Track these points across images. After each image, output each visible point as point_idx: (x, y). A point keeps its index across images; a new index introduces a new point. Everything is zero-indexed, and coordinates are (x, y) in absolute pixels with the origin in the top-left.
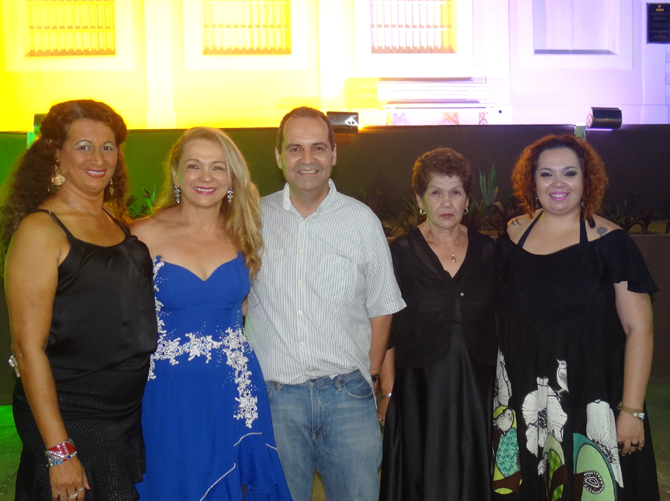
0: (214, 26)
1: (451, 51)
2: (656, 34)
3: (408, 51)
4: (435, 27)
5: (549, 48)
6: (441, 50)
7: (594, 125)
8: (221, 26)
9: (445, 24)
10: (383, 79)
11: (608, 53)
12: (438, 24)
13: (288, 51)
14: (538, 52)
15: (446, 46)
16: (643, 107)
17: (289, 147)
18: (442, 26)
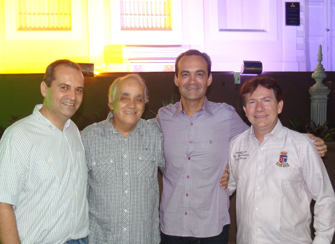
0: (25, 14)
1: (170, 29)
2: (291, 20)
3: (144, 29)
4: (161, 15)
5: (229, 28)
6: (165, 29)
7: (245, 72)
8: (30, 14)
9: (167, 13)
10: (127, 46)
11: (263, 31)
12: (163, 13)
13: (70, 29)
14: (221, 30)
15: (167, 27)
16: (283, 63)
17: (60, 85)
18: (165, 15)
